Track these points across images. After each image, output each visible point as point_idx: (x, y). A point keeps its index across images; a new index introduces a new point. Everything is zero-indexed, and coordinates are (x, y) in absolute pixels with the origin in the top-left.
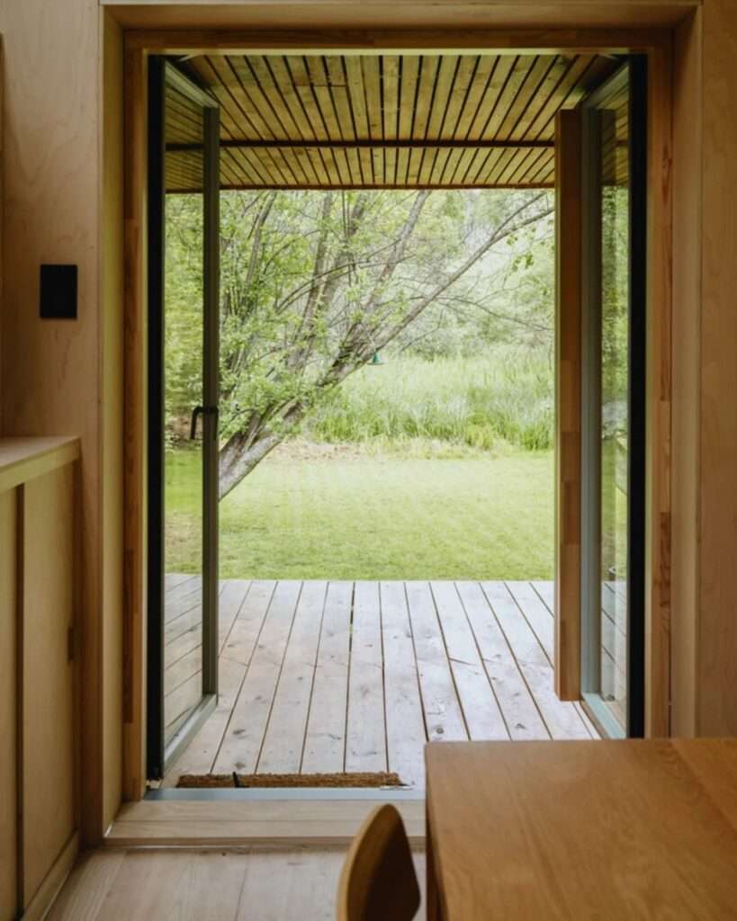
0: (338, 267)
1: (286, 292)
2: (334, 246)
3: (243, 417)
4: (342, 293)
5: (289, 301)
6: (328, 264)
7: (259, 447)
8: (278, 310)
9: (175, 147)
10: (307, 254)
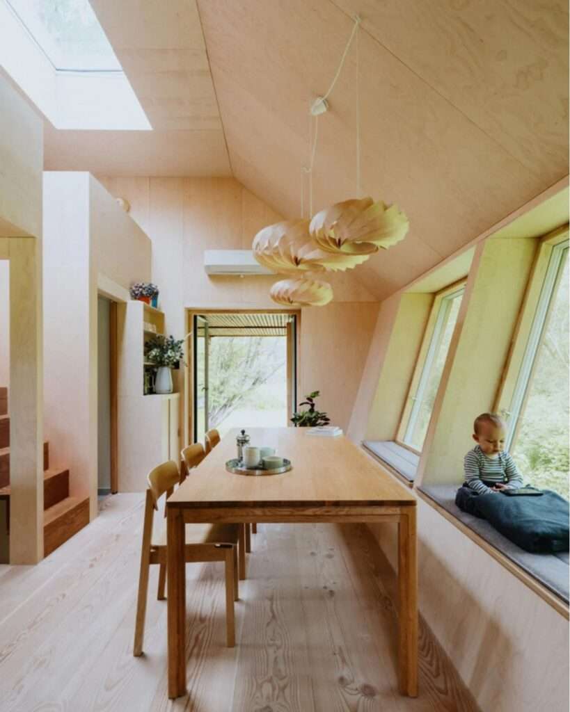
0: (254, 355)
1: (239, 363)
2: (253, 350)
3: (226, 400)
4: (256, 362)
5: (240, 365)
6: (251, 354)
7: (231, 408)
8: (236, 367)
9: (199, 328)
10: (245, 351)
